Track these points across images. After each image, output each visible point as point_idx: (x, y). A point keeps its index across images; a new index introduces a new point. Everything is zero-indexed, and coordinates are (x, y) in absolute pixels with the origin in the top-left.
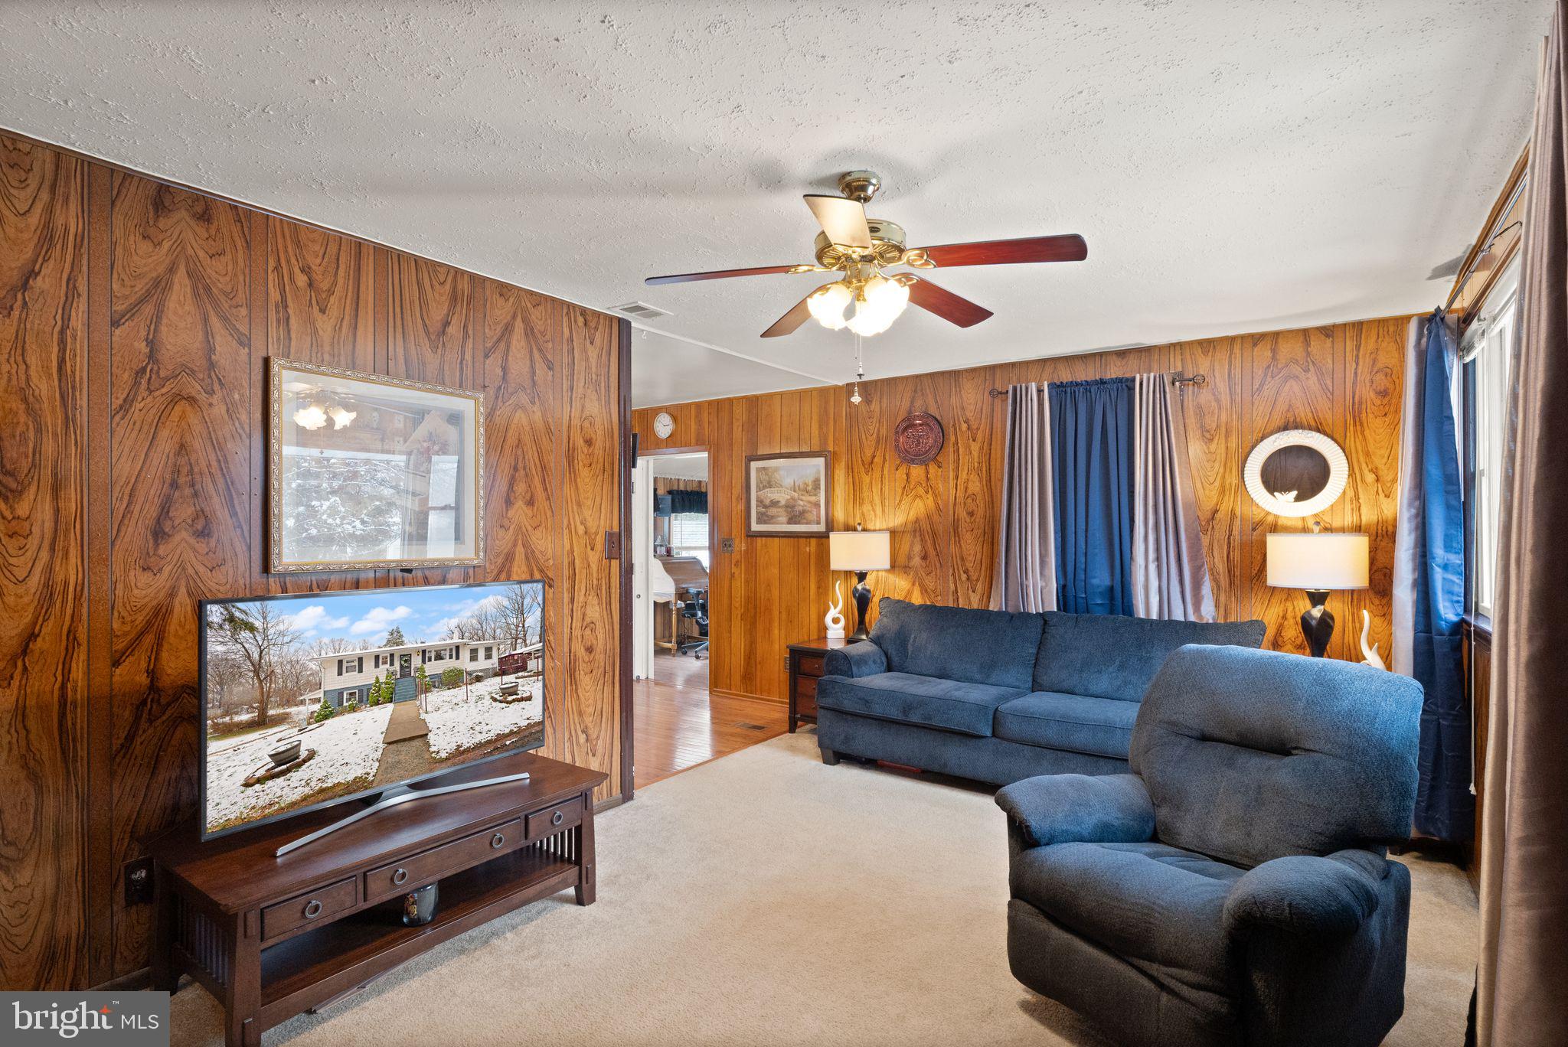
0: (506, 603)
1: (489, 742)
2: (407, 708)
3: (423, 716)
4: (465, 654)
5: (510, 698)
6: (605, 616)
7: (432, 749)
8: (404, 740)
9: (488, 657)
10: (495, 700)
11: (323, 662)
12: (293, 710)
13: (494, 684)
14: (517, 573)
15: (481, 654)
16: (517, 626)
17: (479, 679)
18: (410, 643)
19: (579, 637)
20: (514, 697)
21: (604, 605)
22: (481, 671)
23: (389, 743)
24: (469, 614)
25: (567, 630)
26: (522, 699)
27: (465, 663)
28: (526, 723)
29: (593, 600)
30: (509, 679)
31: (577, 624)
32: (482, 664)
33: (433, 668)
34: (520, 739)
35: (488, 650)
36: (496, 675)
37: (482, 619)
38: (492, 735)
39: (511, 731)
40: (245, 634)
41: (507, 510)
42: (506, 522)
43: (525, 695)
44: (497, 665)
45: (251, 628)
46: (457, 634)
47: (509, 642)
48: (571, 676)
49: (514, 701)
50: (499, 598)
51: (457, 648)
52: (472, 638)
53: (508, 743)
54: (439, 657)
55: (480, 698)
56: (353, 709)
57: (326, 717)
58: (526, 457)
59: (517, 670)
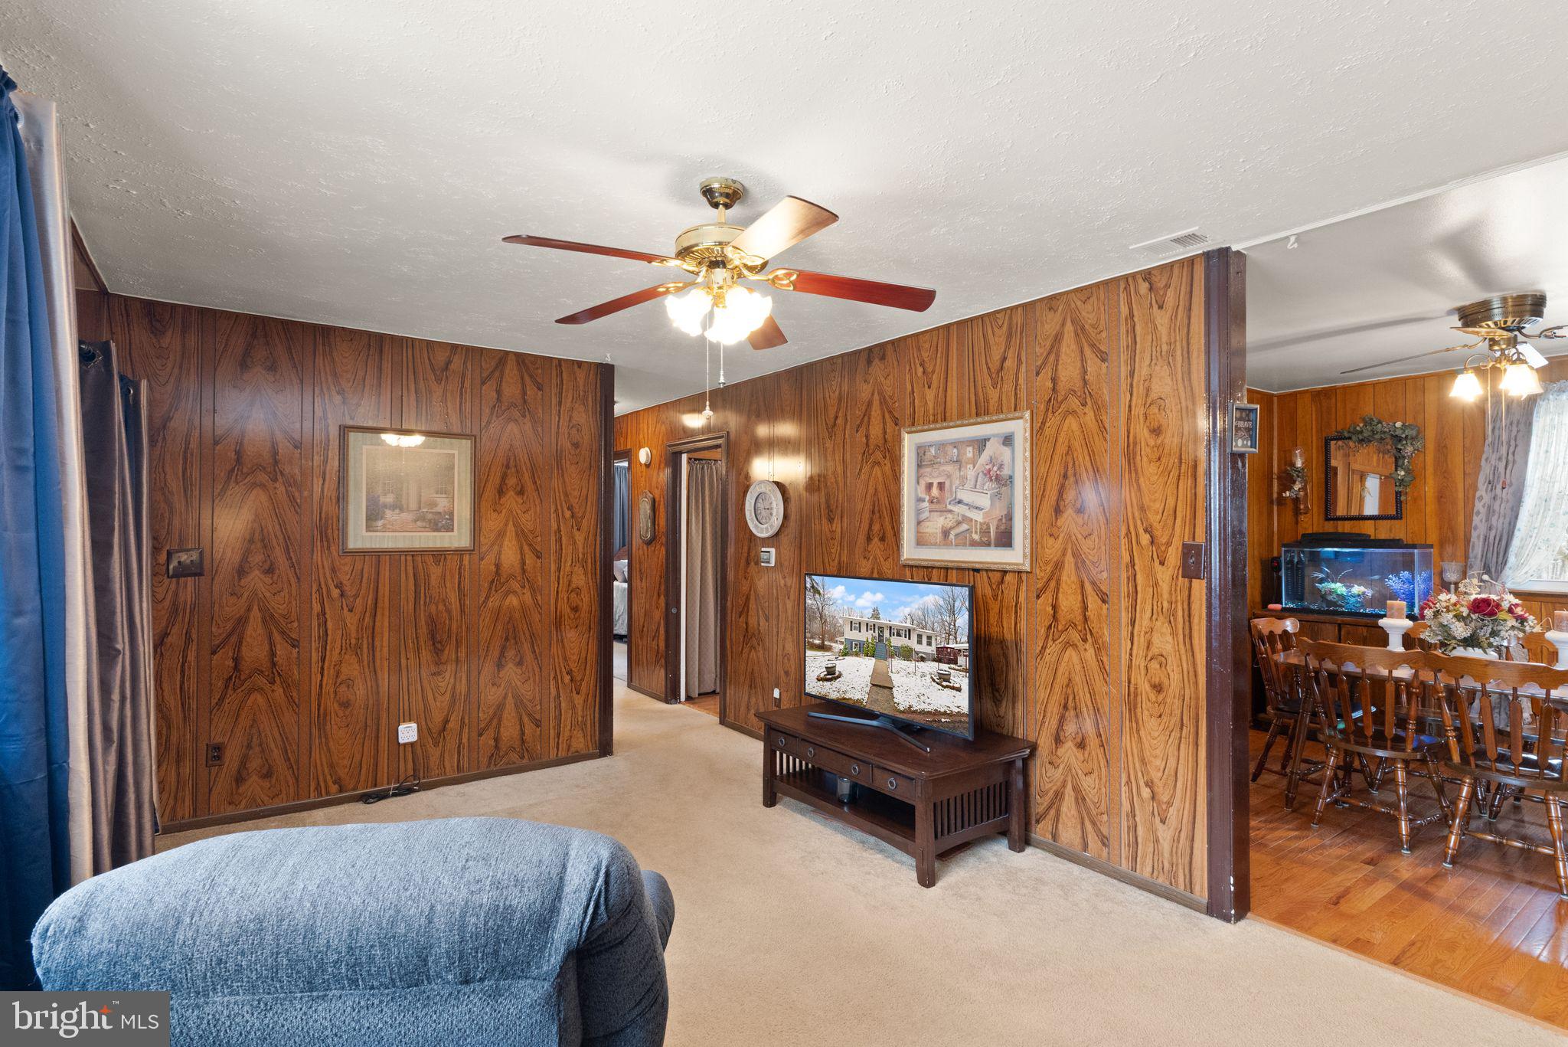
0: (941, 602)
1: (929, 713)
2: (882, 664)
3: (890, 674)
4: (914, 637)
5: (945, 684)
6: (1183, 651)
7: (895, 700)
8: (880, 686)
9: (929, 644)
10: (934, 681)
11: (845, 619)
12: (833, 645)
13: (932, 667)
14: (1066, 583)
15: (924, 640)
16: (950, 624)
17: (923, 659)
18: (883, 620)
19: (1142, 668)
20: (948, 683)
21: (1181, 637)
22: (924, 653)
23: (874, 685)
24: (917, 607)
25: (1125, 657)
26: (953, 688)
27: (913, 643)
28: (957, 710)
29: (1164, 628)
30: (944, 667)
31: (1139, 651)
32: (924, 648)
33: (897, 642)
34: (952, 722)
35: (929, 638)
36: (934, 660)
37: (925, 612)
38: (931, 708)
39: (945, 712)
40: (817, 596)
41: (1057, 519)
42: (1054, 530)
43: (956, 685)
44: (935, 652)
45: (820, 594)
46: (909, 621)
47: (944, 636)
48: (1130, 710)
49: (947, 687)
50: (937, 597)
51: (909, 630)
52: (918, 626)
53: (943, 720)
54: (899, 635)
55: (923, 675)
56: (857, 655)
57: (846, 654)
58: (1077, 463)
59: (949, 662)
